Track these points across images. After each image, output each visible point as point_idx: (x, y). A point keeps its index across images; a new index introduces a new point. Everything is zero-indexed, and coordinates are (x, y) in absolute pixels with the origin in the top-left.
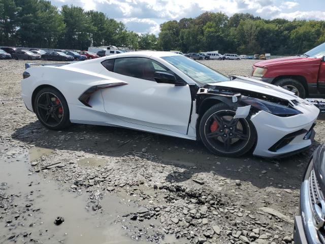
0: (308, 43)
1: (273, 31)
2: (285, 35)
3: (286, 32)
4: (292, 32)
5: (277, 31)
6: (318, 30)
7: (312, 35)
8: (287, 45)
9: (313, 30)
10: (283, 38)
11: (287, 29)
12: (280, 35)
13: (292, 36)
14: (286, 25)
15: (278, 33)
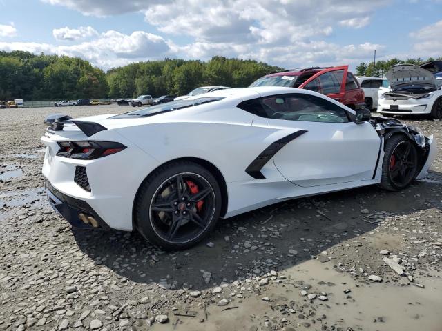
0: (68, 84)
1: (18, 68)
2: (36, 74)
3: (36, 70)
4: (44, 69)
5: (22, 67)
6: (76, 69)
7: (71, 74)
8: (42, 87)
9: (70, 69)
10: (34, 78)
11: (37, 66)
12: (29, 73)
13: (47, 76)
14: (34, 60)
15: (26, 71)
